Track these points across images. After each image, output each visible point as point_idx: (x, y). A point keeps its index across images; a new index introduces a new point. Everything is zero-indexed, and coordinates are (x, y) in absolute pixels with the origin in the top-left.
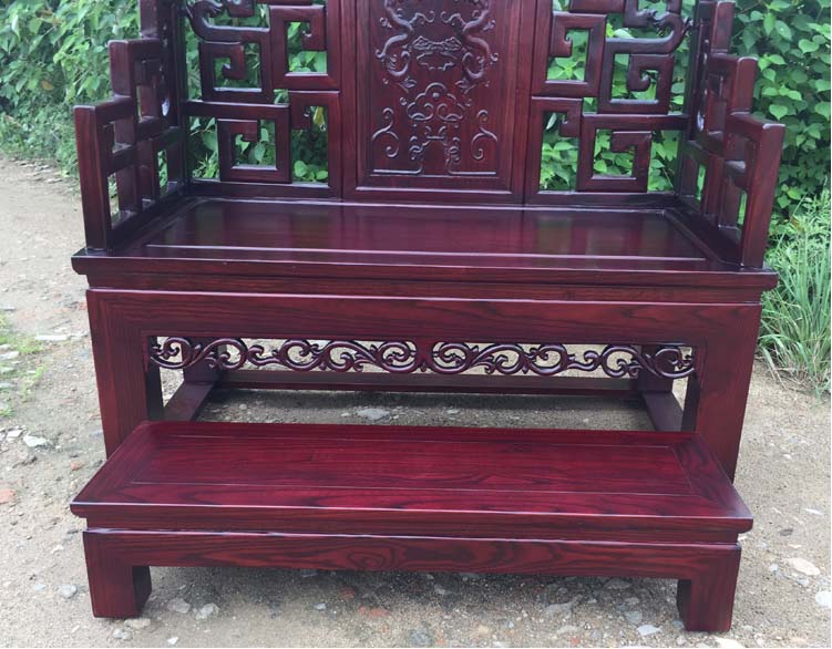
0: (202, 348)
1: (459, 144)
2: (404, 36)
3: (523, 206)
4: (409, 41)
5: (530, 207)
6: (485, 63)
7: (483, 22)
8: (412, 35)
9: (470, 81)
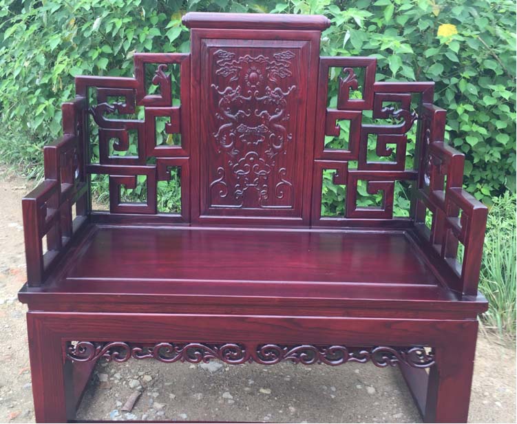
0: (102, 348)
1: (267, 188)
2: (231, 124)
3: (310, 228)
4: (234, 127)
5: (313, 228)
6: (284, 139)
7: (282, 115)
8: (236, 123)
9: (274, 150)
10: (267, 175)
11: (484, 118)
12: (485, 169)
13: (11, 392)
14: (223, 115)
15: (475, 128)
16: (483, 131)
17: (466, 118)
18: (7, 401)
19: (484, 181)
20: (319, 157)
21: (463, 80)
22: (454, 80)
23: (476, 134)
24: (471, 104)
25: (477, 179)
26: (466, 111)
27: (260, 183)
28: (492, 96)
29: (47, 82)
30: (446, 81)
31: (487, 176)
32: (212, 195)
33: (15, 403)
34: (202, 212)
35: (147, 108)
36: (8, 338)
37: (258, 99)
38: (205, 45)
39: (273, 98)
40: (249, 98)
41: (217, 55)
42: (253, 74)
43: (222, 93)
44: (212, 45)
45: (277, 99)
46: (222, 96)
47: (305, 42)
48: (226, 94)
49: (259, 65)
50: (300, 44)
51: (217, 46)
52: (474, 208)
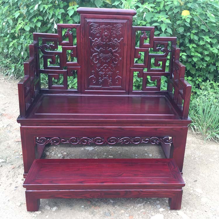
1: (112, 79)
2: (97, 53)
3: (129, 95)
4: (98, 55)
5: (130, 95)
6: (118, 59)
7: (117, 50)
8: (99, 53)
9: (114, 64)
10: (112, 74)
11: (200, 50)
12: (200, 71)
13: (11, 159)
14: (94, 50)
15: (197, 54)
16: (199, 55)
17: (193, 50)
18: (10, 162)
19: (200, 76)
20: (132, 67)
21: (192, 34)
22: (189, 34)
23: (197, 57)
24: (195, 44)
25: (197, 75)
26: (193, 47)
27: (109, 77)
28: (203, 41)
29: (13, 32)
30: (185, 34)
31: (201, 74)
32: (90, 82)
33: (13, 163)
34: (86, 89)
35: (63, 47)
36: (7, 140)
37: (108, 43)
38: (86, 21)
39: (114, 43)
40: (104, 43)
41: (91, 25)
42: (106, 33)
43: (94, 41)
44: (89, 21)
45: (116, 43)
46: (93, 42)
47: (127, 20)
48: (95, 41)
49: (108, 29)
50: (125, 21)
51: (91, 21)
52: (187, 86)
